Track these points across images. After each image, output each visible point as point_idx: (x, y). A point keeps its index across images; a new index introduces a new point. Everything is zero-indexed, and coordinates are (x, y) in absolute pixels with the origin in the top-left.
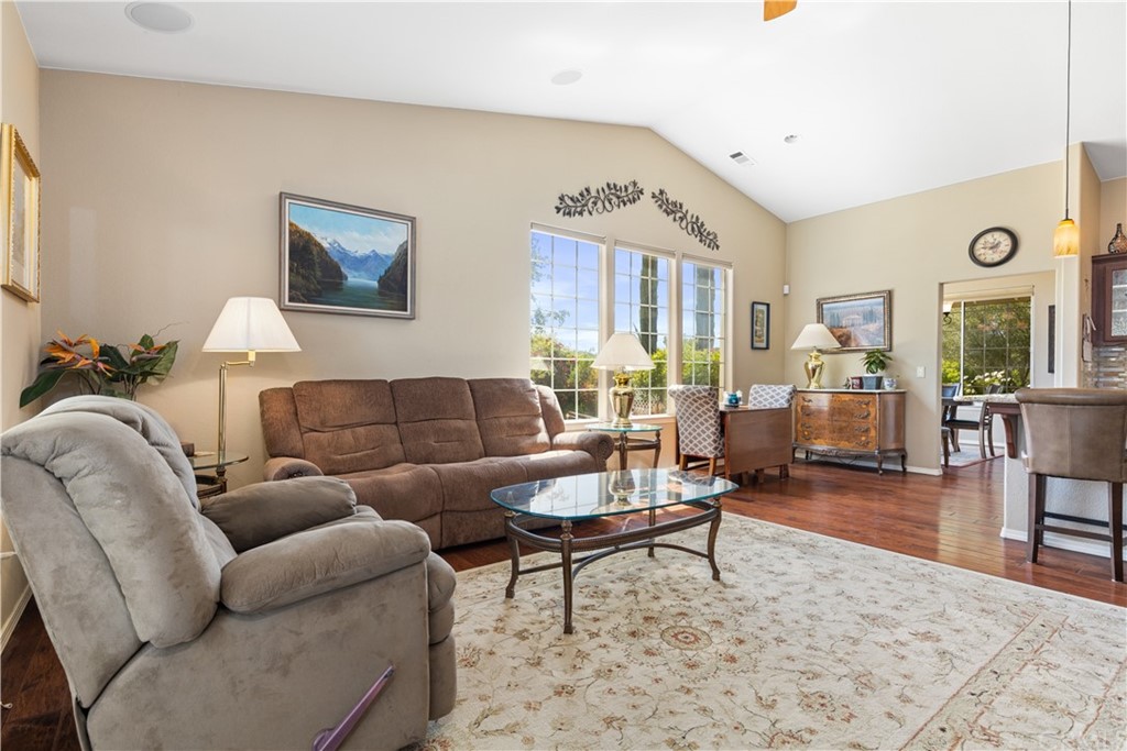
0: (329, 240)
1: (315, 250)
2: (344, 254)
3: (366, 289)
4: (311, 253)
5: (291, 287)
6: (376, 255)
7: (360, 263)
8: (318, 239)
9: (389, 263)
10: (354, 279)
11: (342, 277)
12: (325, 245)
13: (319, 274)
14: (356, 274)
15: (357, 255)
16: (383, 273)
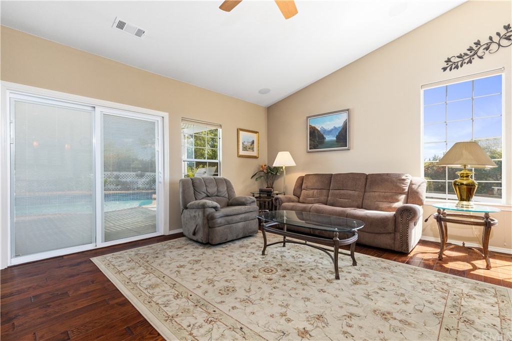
0: (320, 127)
1: (316, 132)
2: (325, 131)
3: (332, 141)
4: (315, 133)
5: (310, 145)
6: (335, 128)
7: (330, 132)
8: (317, 128)
9: (340, 129)
10: (329, 138)
11: (324, 138)
12: (319, 129)
13: (317, 139)
14: (328, 136)
15: (329, 130)
16: (337, 134)
